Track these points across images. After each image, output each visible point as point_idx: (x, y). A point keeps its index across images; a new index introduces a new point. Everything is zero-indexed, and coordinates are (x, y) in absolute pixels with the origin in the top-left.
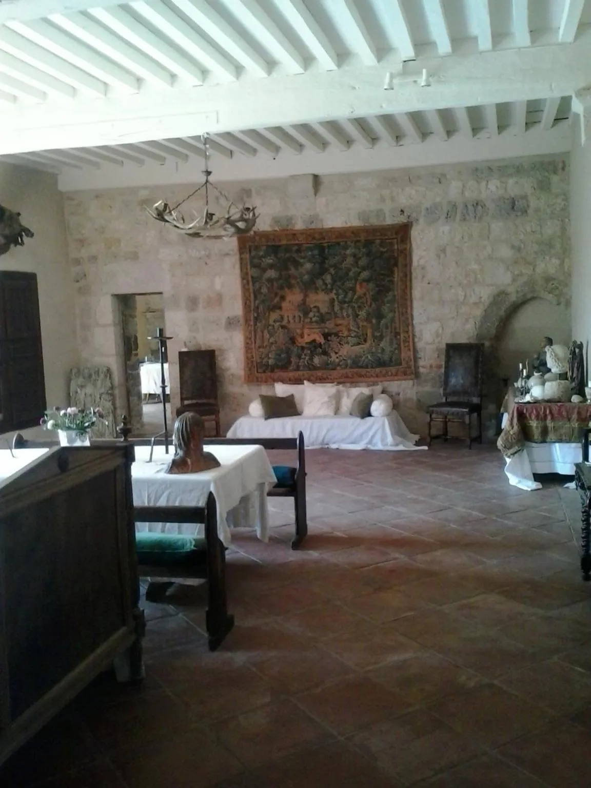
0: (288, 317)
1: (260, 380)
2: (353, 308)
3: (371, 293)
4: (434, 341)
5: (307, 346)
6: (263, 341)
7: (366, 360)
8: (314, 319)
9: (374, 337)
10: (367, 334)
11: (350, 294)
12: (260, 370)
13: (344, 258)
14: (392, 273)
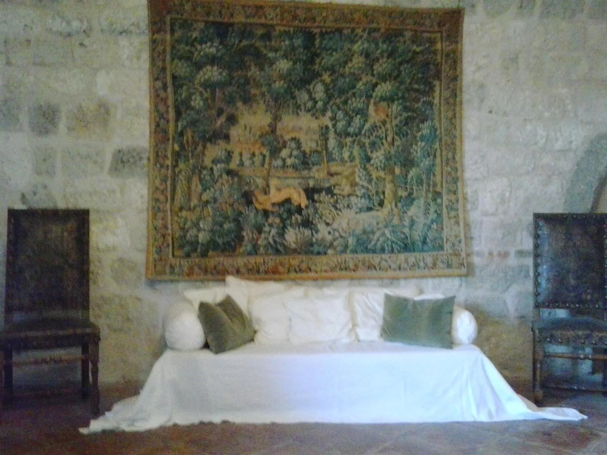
0: (241, 155)
1: (177, 270)
2: (362, 146)
3: (395, 122)
4: (496, 210)
5: (276, 209)
6: (189, 196)
7: (381, 239)
8: (289, 162)
9: (398, 199)
10: (384, 193)
11: (357, 121)
12: (177, 253)
13: (349, 58)
14: (432, 88)
